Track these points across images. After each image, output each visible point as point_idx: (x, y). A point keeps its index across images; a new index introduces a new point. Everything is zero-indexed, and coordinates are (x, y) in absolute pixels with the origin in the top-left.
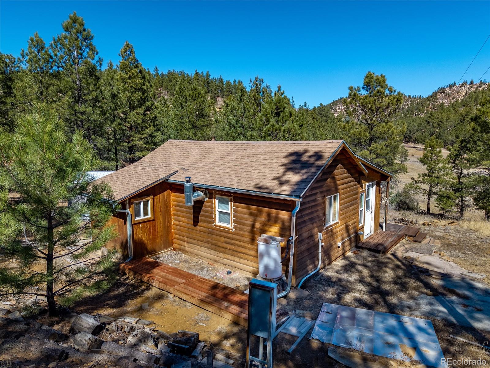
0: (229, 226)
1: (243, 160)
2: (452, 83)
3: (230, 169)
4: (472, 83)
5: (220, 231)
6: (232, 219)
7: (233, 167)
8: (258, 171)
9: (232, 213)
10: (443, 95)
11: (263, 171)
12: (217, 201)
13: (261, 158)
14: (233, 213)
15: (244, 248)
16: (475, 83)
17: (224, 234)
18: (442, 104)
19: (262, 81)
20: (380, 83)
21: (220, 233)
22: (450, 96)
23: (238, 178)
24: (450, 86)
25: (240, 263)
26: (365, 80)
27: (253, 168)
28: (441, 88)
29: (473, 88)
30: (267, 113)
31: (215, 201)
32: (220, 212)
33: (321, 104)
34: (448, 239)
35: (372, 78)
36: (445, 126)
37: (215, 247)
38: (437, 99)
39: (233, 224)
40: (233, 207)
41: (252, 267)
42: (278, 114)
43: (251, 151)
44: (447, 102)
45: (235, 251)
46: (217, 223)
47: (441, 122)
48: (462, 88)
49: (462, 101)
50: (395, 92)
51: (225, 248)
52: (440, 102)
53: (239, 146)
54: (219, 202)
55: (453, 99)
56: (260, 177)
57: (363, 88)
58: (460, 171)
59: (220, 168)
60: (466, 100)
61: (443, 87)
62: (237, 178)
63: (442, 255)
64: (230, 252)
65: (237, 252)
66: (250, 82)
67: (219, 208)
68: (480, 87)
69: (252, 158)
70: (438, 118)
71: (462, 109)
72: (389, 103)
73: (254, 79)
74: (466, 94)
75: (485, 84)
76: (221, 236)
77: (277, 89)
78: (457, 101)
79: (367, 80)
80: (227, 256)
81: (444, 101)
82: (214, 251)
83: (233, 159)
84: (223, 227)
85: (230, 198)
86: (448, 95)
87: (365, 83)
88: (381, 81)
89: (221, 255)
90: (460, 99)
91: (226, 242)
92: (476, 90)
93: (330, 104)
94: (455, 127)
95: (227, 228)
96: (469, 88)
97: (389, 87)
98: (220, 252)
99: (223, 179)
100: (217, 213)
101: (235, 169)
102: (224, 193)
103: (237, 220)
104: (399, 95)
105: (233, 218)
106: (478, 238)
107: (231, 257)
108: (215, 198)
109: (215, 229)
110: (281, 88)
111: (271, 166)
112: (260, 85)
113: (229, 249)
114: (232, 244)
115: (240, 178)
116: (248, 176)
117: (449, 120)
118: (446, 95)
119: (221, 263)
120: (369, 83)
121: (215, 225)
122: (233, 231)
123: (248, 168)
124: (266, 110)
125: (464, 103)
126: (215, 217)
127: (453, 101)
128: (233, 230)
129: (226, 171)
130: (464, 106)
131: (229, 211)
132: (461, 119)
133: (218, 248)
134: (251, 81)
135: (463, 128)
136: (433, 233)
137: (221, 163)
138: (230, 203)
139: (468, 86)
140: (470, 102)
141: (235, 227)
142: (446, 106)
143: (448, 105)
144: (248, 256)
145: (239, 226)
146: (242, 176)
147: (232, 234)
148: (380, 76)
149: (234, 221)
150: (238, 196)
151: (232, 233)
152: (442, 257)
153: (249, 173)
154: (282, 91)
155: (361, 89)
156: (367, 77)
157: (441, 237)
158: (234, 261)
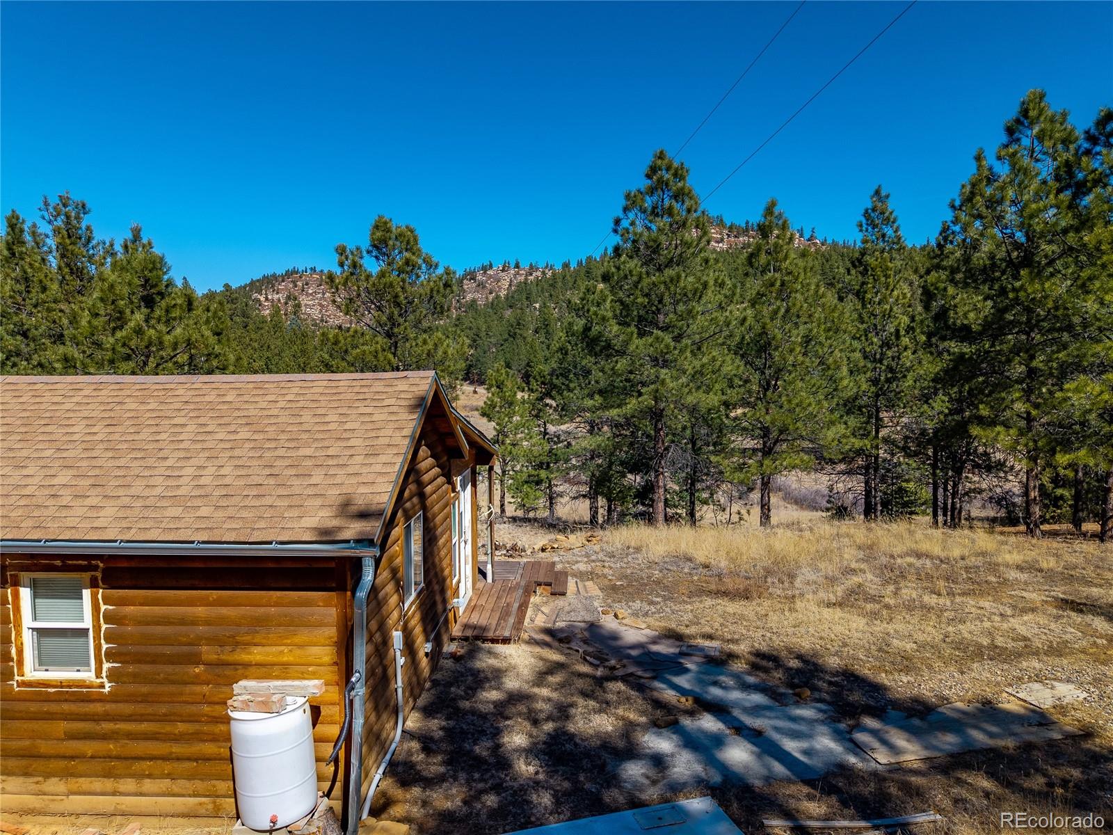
0: (88, 675)
1: (116, 437)
2: (486, 263)
3: (74, 472)
4: (517, 266)
5: (48, 698)
6: (98, 648)
7: (85, 463)
8: (189, 471)
9: (97, 627)
10: (474, 285)
11: (211, 470)
12: (25, 593)
13: (188, 429)
14: (104, 627)
15: (157, 739)
16: (522, 266)
17: (66, 707)
18: (474, 301)
19: (84, 206)
20: (408, 243)
21: (46, 707)
22: (485, 286)
23: (119, 502)
24: (485, 269)
25: (142, 794)
26: (373, 234)
27: (169, 463)
28: (468, 270)
29: (521, 275)
30: (115, 294)
31: (16, 596)
32: (41, 633)
33: (227, 286)
34: (605, 576)
35: (389, 230)
36: (486, 343)
37: (24, 762)
38: (464, 291)
39: (106, 666)
40: (103, 608)
41: (195, 796)
42: (149, 302)
43: (142, 407)
44: (481, 298)
45: (118, 758)
46: (32, 671)
47: (478, 336)
48: (503, 274)
49: (507, 297)
50: (437, 266)
51: (72, 758)
52: (469, 297)
53: (86, 392)
54: (35, 596)
55: (491, 293)
56: (208, 490)
57: (368, 252)
58: (542, 430)
59: (25, 472)
60: (513, 297)
61: (472, 269)
62: (112, 502)
63: (620, 616)
64: (97, 766)
65: (126, 758)
66: (43, 207)
67: (35, 619)
68: (531, 275)
69: (154, 429)
70: (470, 328)
71: (508, 313)
72: (432, 290)
73: (54, 200)
74: (510, 285)
75: (537, 269)
76: (50, 717)
77: (130, 236)
78: (498, 297)
79: (379, 234)
80: (84, 783)
81: (478, 296)
82: (21, 779)
83: (75, 437)
84: (61, 684)
85: (87, 576)
86: (481, 285)
87: (373, 240)
88: (409, 241)
89: (54, 784)
90: (503, 293)
91: (72, 736)
92: (526, 279)
93: (245, 287)
94: (502, 345)
95: (81, 684)
96: (515, 276)
97: (424, 255)
98: (48, 775)
99: (50, 512)
100: (28, 639)
101: (97, 472)
102: (58, 563)
103: (123, 649)
104: (448, 274)
105: (105, 646)
106: (652, 564)
107: (98, 784)
108: (16, 583)
109: (21, 698)
110: (142, 234)
111: (237, 453)
112: (78, 218)
113: (92, 757)
114: (104, 737)
115: (126, 501)
116: (157, 491)
117: (491, 334)
118: (479, 285)
119: (54, 814)
120: (384, 241)
121: (24, 684)
122: (107, 690)
123: (150, 462)
124: (112, 287)
125: (511, 302)
126: (20, 652)
127: (491, 297)
128: (107, 685)
129: (55, 481)
130: (511, 307)
131: (87, 623)
132: (510, 331)
133: (37, 765)
134: (46, 204)
135: (515, 347)
136: (574, 567)
137: (25, 453)
138: (87, 593)
139: (512, 272)
140: (520, 300)
141: (112, 676)
142: (480, 305)
143: (484, 305)
144: (176, 764)
145: (131, 668)
146: (132, 491)
147: (100, 701)
148: (404, 227)
149: (110, 656)
150: (125, 565)
151: (102, 699)
152: (624, 621)
153: (159, 480)
154: (145, 241)
155: (365, 254)
156: (377, 227)
157: (591, 573)
158: (114, 793)
